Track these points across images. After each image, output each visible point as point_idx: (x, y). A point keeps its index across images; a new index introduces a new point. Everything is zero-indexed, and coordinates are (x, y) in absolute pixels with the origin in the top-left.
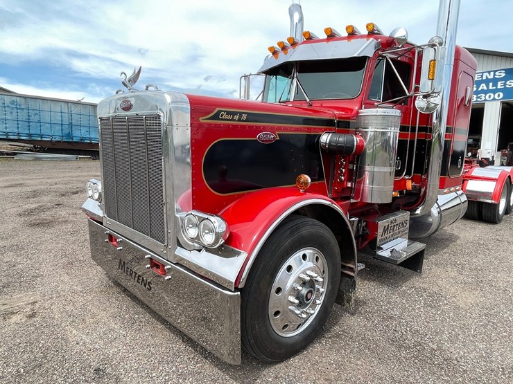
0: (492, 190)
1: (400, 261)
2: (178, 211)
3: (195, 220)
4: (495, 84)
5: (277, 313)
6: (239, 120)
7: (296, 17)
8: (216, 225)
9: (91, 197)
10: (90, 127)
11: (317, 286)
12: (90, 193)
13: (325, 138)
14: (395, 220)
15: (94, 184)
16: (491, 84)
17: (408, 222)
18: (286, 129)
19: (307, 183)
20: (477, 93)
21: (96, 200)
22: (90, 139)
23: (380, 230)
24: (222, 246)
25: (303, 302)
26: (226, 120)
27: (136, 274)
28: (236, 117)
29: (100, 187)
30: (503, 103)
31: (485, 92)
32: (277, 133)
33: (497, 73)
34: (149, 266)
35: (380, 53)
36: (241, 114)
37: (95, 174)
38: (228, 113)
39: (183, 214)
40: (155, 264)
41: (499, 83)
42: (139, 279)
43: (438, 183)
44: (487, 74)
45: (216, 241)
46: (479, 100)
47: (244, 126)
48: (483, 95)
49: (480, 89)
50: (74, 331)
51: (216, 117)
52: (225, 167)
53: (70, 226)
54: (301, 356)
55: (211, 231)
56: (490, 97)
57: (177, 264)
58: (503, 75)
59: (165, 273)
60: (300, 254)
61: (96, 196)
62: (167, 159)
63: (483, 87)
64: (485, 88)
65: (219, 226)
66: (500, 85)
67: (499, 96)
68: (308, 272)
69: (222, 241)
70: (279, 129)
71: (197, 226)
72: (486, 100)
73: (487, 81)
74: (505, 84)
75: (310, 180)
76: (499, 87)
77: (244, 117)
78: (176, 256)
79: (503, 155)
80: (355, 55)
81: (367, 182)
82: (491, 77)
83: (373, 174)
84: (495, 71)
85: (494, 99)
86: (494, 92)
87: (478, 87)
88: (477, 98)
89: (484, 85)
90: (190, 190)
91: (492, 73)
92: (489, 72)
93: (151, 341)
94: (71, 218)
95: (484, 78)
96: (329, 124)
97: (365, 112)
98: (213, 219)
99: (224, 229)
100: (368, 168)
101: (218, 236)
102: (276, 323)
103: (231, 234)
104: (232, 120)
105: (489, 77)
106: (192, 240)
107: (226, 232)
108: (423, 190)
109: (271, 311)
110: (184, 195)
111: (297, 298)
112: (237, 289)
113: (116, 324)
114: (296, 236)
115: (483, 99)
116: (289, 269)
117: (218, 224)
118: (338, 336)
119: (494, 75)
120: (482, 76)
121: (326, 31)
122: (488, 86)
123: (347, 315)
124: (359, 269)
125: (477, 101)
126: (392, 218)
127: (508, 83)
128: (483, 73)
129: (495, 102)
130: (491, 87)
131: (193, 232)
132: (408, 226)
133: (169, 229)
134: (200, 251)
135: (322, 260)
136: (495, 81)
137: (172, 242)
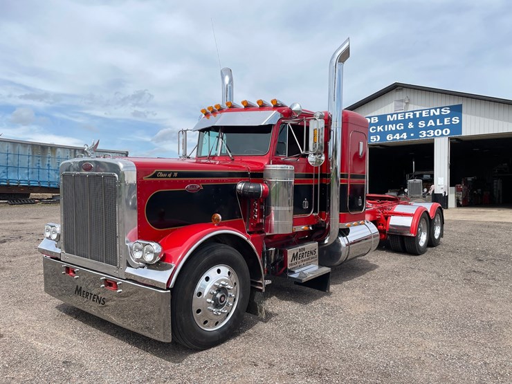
0: (409, 224)
1: (304, 280)
2: (127, 242)
3: (140, 246)
4: (442, 121)
5: (199, 311)
6: (172, 177)
7: (227, 79)
8: (155, 248)
9: (49, 238)
10: (7, 167)
11: (229, 293)
12: (48, 234)
13: (240, 186)
14: (304, 249)
15: (52, 226)
16: (438, 120)
17: (317, 251)
18: (208, 181)
19: (219, 220)
20: (426, 129)
21: (54, 240)
22: (8, 180)
23: (290, 257)
24: (158, 262)
25: (218, 304)
26: (162, 177)
27: (91, 294)
28: (170, 175)
29: (58, 228)
30: (450, 139)
31: (434, 128)
32: (201, 184)
33: (443, 110)
34: (103, 285)
35: (283, 121)
36: (173, 173)
37: (18, 221)
38: (164, 173)
39: (131, 244)
40: (109, 283)
41: (446, 119)
42: (94, 298)
43: (338, 218)
44: (434, 110)
45: (155, 259)
46: (428, 136)
47: (176, 181)
48: (432, 131)
49: (428, 125)
50: (40, 344)
51: (155, 176)
52: (163, 210)
53: (8, 272)
54: (219, 347)
55: (151, 252)
56: (438, 133)
57: (126, 279)
58: (449, 112)
59: (117, 287)
60: (215, 269)
61: (54, 236)
62: (120, 206)
63: (431, 123)
64: (433, 124)
65: (157, 248)
66: (446, 121)
67: (446, 132)
68: (222, 282)
69: (158, 259)
70: (203, 181)
71: (140, 250)
72: (434, 136)
73: (434, 118)
74: (451, 121)
75: (220, 218)
76: (446, 123)
77: (176, 174)
78: (126, 274)
79: (458, 190)
80: (262, 124)
81: (273, 219)
82: (438, 113)
83: (277, 213)
84: (441, 108)
85: (442, 135)
86: (442, 128)
87: (426, 124)
88: (427, 134)
89: (431, 121)
90: (137, 227)
91: (438, 110)
92: (436, 109)
93: (103, 345)
94: (7, 265)
95: (432, 114)
96: (243, 176)
97: (272, 167)
98: (152, 244)
99: (160, 251)
100: (273, 208)
101: (156, 255)
102: (198, 319)
103: (165, 255)
104: (167, 177)
105: (436, 114)
106: (138, 260)
107: (161, 253)
108: (327, 224)
109: (194, 310)
110: (132, 230)
111: (213, 300)
112: (168, 289)
113: (74, 338)
114: (211, 255)
115: (432, 135)
116: (207, 279)
117: (156, 247)
118: (250, 335)
119: (441, 111)
120: (429, 113)
121: (243, 103)
122: (435, 123)
123: (261, 322)
124: (266, 284)
125: (426, 137)
126: (300, 247)
127: (453, 119)
128: (430, 109)
129: (443, 138)
130: (438, 124)
131: (138, 255)
132: (317, 254)
133: (121, 256)
134: (143, 267)
135: (234, 276)
136: (442, 117)
137: (123, 264)
